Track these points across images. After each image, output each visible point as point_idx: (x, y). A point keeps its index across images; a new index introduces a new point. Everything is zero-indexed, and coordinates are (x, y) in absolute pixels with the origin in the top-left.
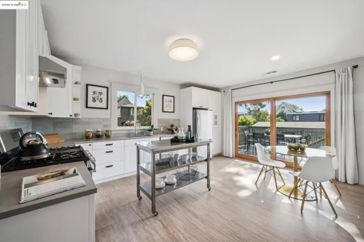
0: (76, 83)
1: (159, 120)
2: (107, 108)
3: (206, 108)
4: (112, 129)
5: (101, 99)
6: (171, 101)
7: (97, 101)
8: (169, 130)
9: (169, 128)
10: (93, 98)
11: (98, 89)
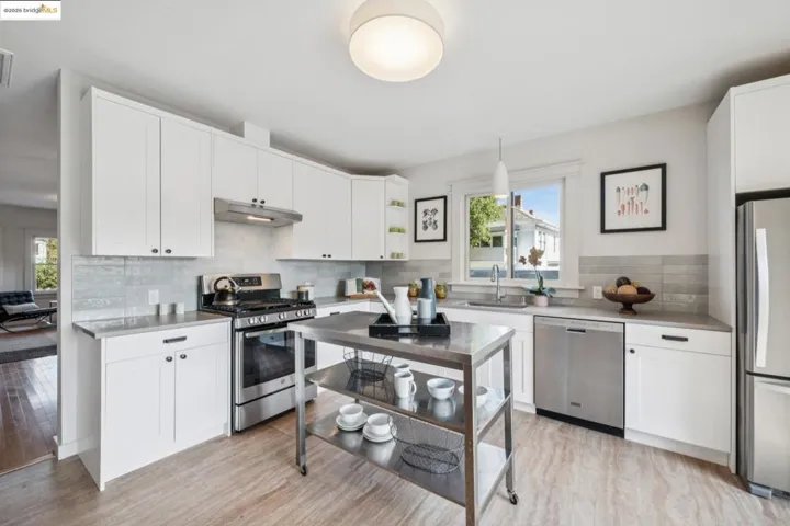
0: (393, 203)
1: (582, 261)
2: (445, 239)
4: (454, 281)
5: (435, 222)
7: (430, 228)
8: (610, 297)
9: (611, 288)
10: (424, 223)
11: (430, 205)
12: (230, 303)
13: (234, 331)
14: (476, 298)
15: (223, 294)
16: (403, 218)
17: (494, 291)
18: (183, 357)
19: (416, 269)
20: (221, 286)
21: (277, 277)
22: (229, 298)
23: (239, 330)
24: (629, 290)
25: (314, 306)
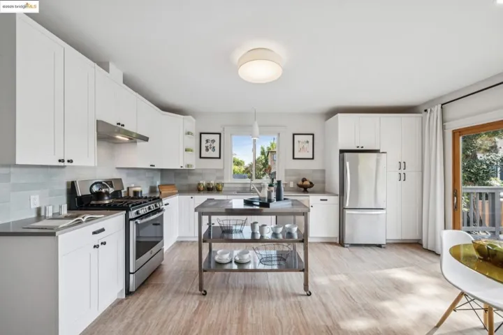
0: (188, 133)
1: (286, 171)
2: (220, 158)
3: (377, 149)
4: (225, 181)
5: (214, 147)
6: (308, 142)
7: (210, 150)
8: (300, 186)
9: (300, 183)
10: (207, 147)
11: (211, 137)
12: (107, 202)
13: (127, 221)
14: (239, 189)
15: (99, 195)
16: (193, 142)
17: (248, 186)
18: (104, 243)
19: (201, 174)
20: (95, 189)
21: (120, 180)
22: (106, 198)
23: (132, 219)
24: (307, 183)
25: (161, 200)
